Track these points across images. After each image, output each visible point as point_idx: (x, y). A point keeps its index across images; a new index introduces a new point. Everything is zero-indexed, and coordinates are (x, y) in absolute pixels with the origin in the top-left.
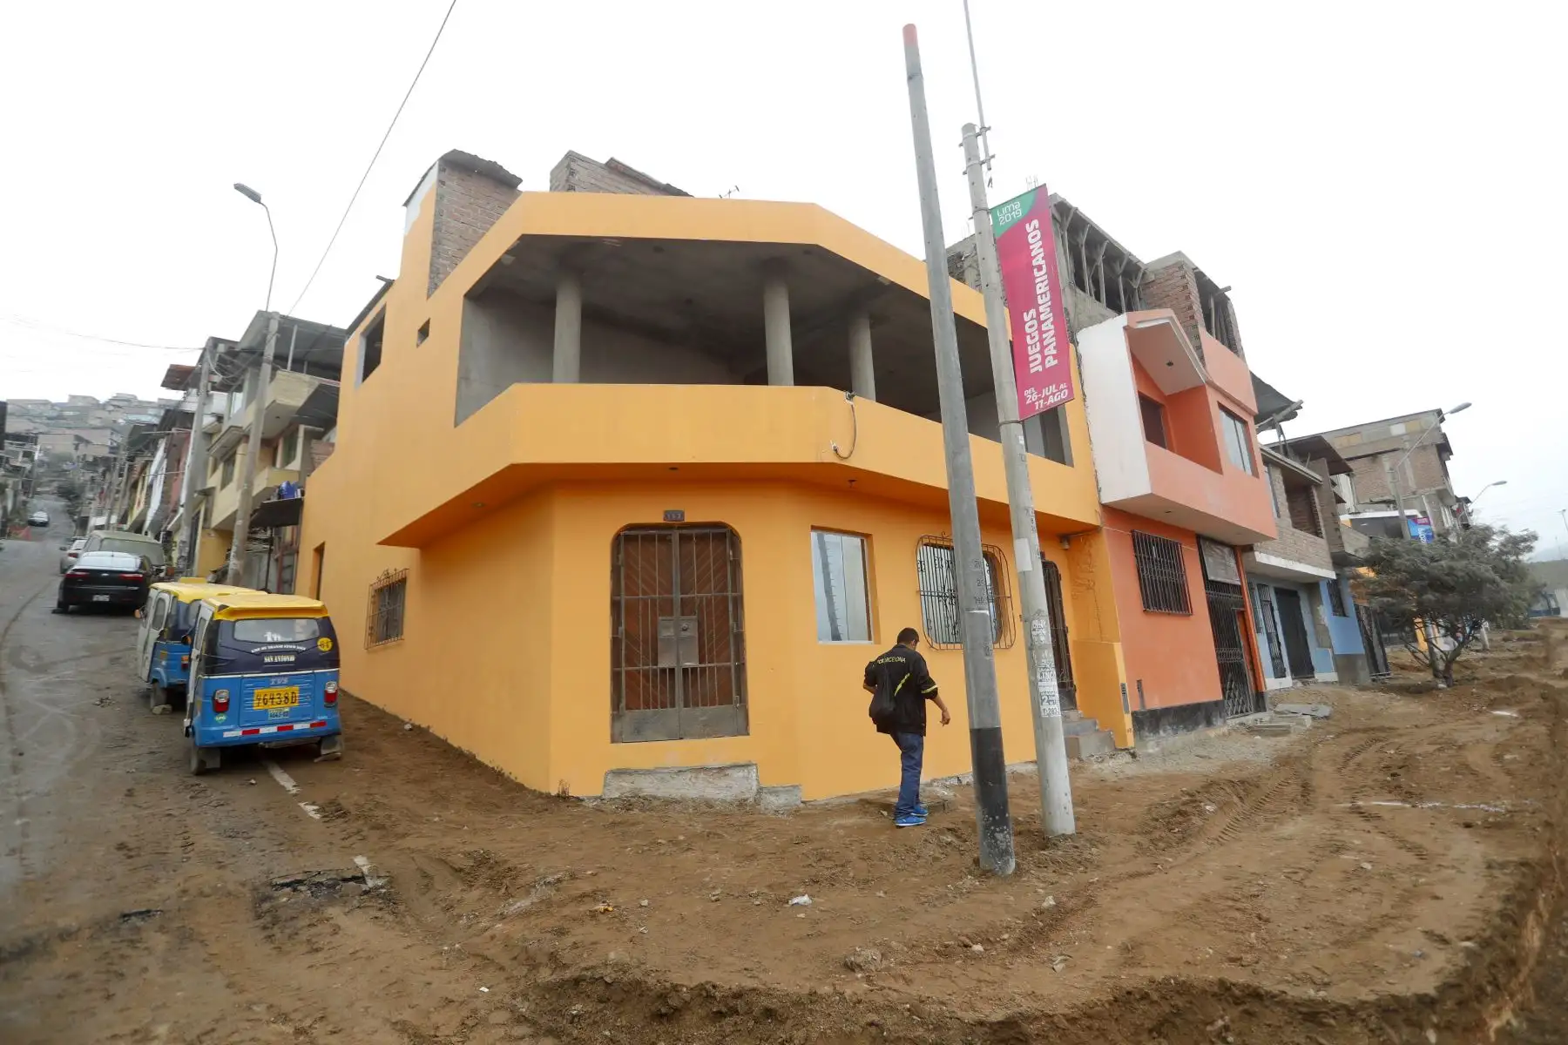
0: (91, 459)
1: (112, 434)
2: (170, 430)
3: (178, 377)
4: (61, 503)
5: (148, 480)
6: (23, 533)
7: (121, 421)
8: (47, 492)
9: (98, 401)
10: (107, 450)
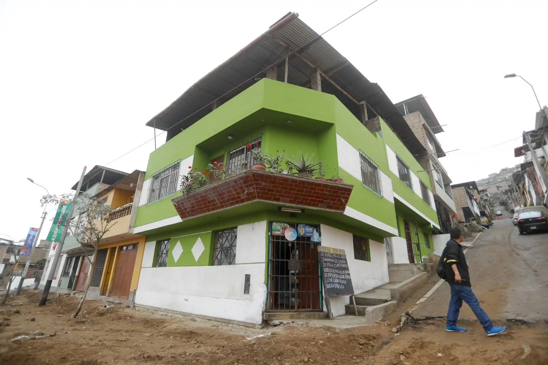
0: (504, 191)
1: (506, 182)
2: (526, 169)
3: (518, 152)
4: (502, 207)
5: (527, 188)
6: (497, 218)
7: (507, 177)
8: (497, 206)
9: (497, 174)
10: (508, 187)
